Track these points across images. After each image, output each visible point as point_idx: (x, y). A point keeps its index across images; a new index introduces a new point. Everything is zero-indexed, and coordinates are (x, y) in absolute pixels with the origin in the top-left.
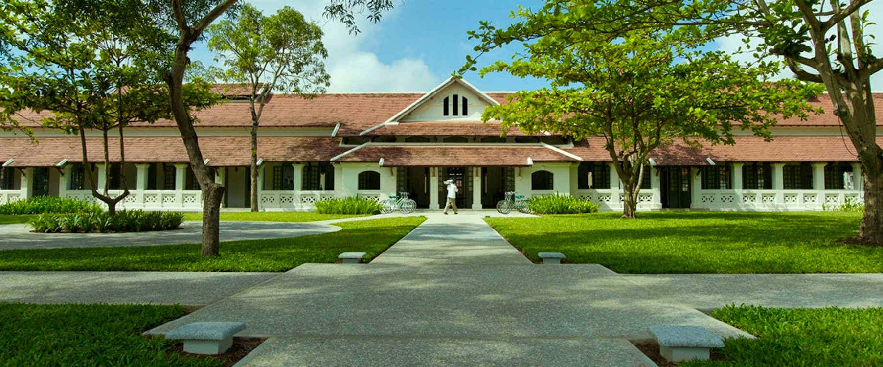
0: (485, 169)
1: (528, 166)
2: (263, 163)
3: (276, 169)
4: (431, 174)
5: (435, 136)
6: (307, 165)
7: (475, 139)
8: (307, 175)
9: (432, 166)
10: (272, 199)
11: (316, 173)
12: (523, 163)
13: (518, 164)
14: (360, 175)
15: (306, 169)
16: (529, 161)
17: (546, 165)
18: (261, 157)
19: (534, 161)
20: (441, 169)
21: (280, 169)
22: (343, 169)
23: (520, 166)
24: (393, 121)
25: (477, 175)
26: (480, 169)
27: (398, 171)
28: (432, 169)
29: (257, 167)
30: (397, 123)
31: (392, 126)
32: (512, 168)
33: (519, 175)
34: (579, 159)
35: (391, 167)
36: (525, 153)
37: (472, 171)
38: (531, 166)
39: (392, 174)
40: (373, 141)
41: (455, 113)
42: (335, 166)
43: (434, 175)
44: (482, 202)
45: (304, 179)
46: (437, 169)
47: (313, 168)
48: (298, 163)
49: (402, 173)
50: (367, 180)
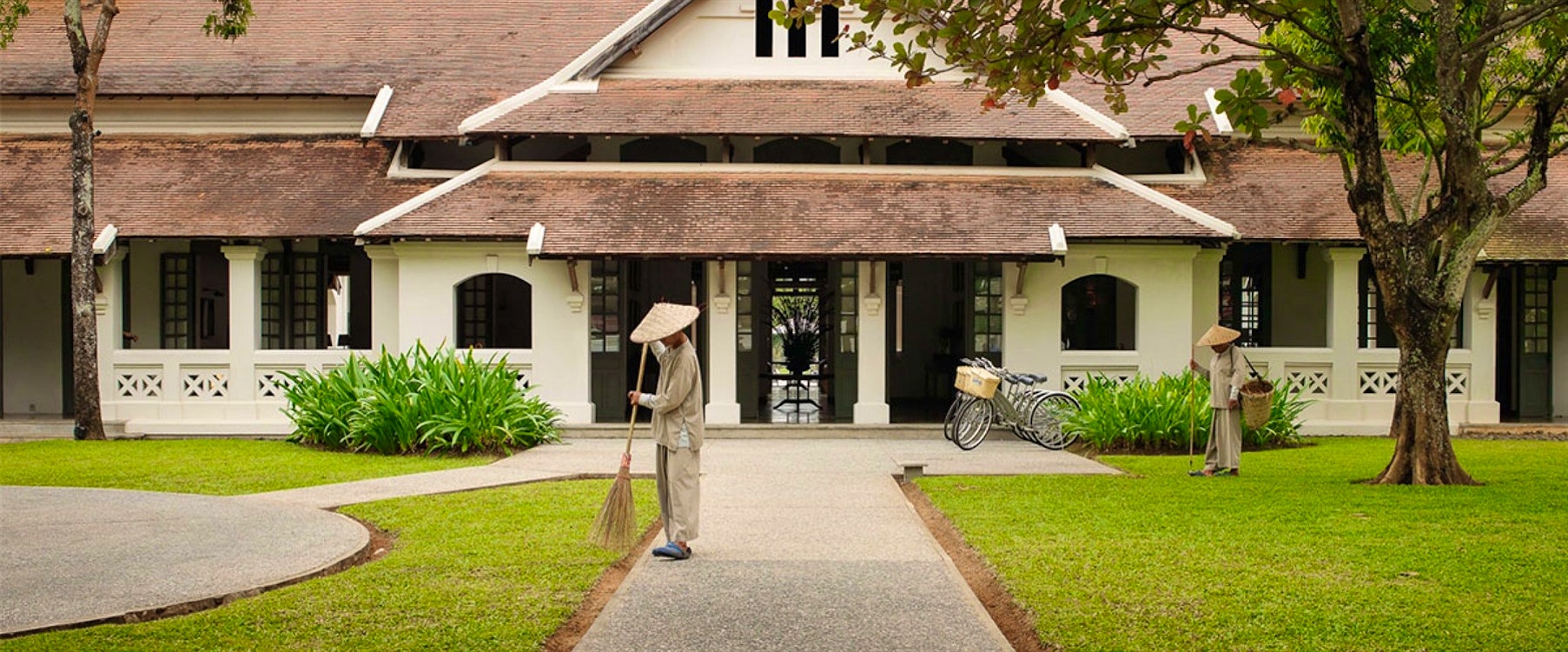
0: (897, 266)
1: (1050, 258)
2: (121, 241)
3: (171, 263)
4: (713, 289)
5: (727, 136)
6: (280, 248)
7: (866, 149)
8: (281, 288)
9: (713, 257)
10: (152, 385)
11: (312, 280)
12: (1031, 246)
13: (1015, 249)
14: (462, 290)
15: (276, 265)
16: (1057, 240)
17: (1112, 252)
18: (111, 218)
19: (1070, 240)
20: (747, 266)
21: (183, 264)
22: (403, 267)
23: (1023, 260)
24: (584, 73)
25: (873, 289)
26: (881, 268)
27: (595, 273)
28: (713, 268)
29: (99, 259)
30: (591, 86)
31: (576, 97)
32: (992, 265)
33: (1019, 292)
34: (1225, 229)
35: (571, 259)
36: (1041, 201)
37: (855, 276)
38: (1062, 258)
39: (575, 287)
40: (509, 157)
41: (797, 47)
42: (373, 253)
43: (722, 292)
44: (890, 400)
45: (266, 304)
46: (731, 267)
47: (300, 264)
48: (242, 242)
49: (612, 282)
50: (488, 306)
